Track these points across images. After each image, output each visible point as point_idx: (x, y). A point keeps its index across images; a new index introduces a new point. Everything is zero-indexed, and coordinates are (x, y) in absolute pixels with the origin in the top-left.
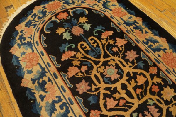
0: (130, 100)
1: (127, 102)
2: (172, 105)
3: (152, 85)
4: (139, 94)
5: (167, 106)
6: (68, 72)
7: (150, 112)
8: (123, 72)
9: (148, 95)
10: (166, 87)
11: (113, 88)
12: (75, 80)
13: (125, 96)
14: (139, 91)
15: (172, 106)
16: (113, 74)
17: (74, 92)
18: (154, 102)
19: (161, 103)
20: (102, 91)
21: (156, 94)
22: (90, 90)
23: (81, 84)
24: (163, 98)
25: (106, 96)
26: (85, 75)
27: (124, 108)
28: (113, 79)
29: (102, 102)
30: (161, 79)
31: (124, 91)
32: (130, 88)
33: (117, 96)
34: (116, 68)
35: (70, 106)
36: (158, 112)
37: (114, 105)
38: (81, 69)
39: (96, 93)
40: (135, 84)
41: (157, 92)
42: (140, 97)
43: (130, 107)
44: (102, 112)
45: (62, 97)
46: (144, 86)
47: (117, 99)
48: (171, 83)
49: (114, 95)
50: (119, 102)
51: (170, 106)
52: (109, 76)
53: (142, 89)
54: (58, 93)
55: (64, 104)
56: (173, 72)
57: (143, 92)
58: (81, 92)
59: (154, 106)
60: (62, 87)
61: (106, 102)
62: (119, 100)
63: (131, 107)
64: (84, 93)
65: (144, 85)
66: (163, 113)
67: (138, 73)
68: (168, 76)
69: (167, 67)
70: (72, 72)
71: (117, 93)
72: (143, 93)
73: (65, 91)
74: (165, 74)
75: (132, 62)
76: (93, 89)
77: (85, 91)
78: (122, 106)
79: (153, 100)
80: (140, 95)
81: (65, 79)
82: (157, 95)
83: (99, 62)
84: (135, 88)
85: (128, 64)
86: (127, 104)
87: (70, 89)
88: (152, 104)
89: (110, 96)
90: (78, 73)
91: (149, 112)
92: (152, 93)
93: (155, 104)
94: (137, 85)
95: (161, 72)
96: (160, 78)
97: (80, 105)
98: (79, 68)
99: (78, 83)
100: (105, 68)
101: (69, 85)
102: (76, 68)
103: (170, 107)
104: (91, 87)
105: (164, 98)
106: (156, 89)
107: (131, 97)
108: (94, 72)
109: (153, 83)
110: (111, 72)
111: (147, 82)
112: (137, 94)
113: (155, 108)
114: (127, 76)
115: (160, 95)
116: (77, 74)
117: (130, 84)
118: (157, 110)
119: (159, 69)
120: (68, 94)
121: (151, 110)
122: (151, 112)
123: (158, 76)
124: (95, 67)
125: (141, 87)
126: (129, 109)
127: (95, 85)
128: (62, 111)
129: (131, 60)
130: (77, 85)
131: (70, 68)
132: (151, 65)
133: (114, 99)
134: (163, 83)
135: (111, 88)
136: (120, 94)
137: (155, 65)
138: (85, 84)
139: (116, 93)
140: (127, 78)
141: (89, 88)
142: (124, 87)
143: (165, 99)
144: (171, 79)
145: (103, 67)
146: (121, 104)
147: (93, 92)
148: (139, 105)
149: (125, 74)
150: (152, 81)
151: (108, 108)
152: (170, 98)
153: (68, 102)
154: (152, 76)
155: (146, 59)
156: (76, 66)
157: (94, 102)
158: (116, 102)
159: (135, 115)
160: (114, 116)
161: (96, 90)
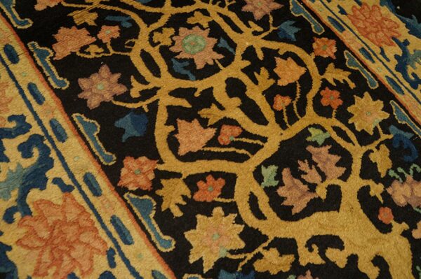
1: (245, 134)
2: (379, 145)
3: (322, 88)
4: (282, 110)
5: (365, 149)
6: (56, 42)
7: (316, 164)
8: (234, 46)
9: (311, 116)
10: (362, 96)
11: (200, 90)
12: (75, 67)
13: (239, 115)
14: (282, 102)
15: (378, 148)
16: (200, 51)
17: (71, 101)
18: (326, 135)
19: (348, 140)
20: (165, 100)
21: (334, 114)
22: (126, 97)
23: (94, 77)
24: (353, 124)
25: (175, 114)
26: (112, 52)
27: (234, 152)
28: (200, 65)
29: (161, 132)
30: (349, 73)
31: (237, 101)
32: (255, 94)
33: (213, 114)
34: (210, 35)
35: (54, 146)
36: (338, 165)
37: (204, 141)
38: (100, 36)
39: (144, 105)
40: (272, 82)
41: (335, 107)
42: (286, 119)
43: (254, 149)
44: (161, 162)
45: (30, 119)
46: (298, 90)
47: (211, 122)
48: (375, 86)
49: (204, 113)
50: (218, 134)
51: (372, 147)
52: (187, 56)
53: (293, 97)
54: (18, 107)
55: (36, 140)
56: (381, 57)
57: (295, 107)
58: (93, 103)
59: (329, 147)
60: (32, 87)
61: (176, 132)
62: (219, 125)
63: (258, 147)
64: (103, 104)
65: (298, 86)
66: (353, 166)
67: (281, 53)
68: (366, 67)
69: (364, 43)
70: (69, 42)
71: (214, 107)
72: (295, 110)
73: (40, 100)
74: (358, 59)
75: (263, 22)
76: (135, 93)
77: (108, 97)
78: (229, 146)
79: (325, 131)
80: (285, 114)
81: (44, 63)
82: (338, 117)
83: (159, 15)
84: (270, 95)
85: (249, 26)
86: (244, 140)
87: (58, 93)
88: (320, 141)
89: (189, 115)
90: (87, 46)
91: (312, 164)
92: (323, 111)
93: (329, 141)
94: (275, 84)
95: (346, 53)
96: (346, 69)
97: (87, 143)
99: (87, 76)
100: (177, 33)
101: (56, 81)
102: (84, 32)
103: (372, 151)
104: (130, 86)
105: (356, 124)
106: (332, 99)
107: (258, 117)
108: (142, 43)
109: (325, 84)
110: (197, 45)
111: (306, 80)
112: (275, 111)
113: (330, 152)
114: (245, 57)
115: (344, 116)
116: (83, 49)
117: (256, 82)
118: (336, 158)
119: (341, 46)
120: (52, 110)
121: (319, 158)
122: (319, 165)
123: (340, 63)
124: (144, 30)
125: (289, 90)
126: (250, 155)
127: (142, 80)
128: (28, 163)
129: (258, 15)
130: (83, 83)
131: (63, 30)
132: (319, 34)
133: (204, 123)
134: (352, 85)
135: (195, 90)
136: (221, 107)
137: (329, 34)
138: (108, 79)
139: (209, 107)
140: (247, 63)
141: (121, 89)
142: (235, 88)
143: (358, 129)
144: (375, 76)
145: (171, 31)
146: (224, 139)
147: (136, 100)
148: (283, 143)
149: (239, 53)
150: (323, 77)
151: (183, 151)
152: (373, 126)
153: (50, 133)
154: (322, 64)
155: (304, 17)
156: (85, 25)
157: (136, 134)
158: (211, 132)
159: (269, 173)
160: (202, 177)
161: (146, 95)
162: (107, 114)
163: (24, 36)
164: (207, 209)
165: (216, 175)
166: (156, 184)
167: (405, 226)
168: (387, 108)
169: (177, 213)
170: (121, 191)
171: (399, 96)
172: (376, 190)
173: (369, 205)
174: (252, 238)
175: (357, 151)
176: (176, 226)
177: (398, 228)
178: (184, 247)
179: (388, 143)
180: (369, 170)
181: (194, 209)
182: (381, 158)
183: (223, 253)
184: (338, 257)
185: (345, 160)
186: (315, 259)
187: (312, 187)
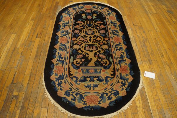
0: (89, 41)
1: (87, 41)
8: (94, 34)
9: (97, 44)
12: (76, 29)
17: (73, 31)
20: (82, 35)
22: (78, 33)
25: (82, 37)
26: (81, 29)
28: (88, 34)
29: (79, 37)
32: (92, 39)
33: (86, 38)
34: (92, 32)
36: (95, 49)
41: (101, 44)
42: (93, 42)
43: (87, 43)
44: (77, 39)
45: (68, 31)
48: (109, 45)
54: (68, 30)
55: (67, 33)
56: (114, 43)
57: (96, 42)
58: (75, 32)
60: (70, 29)
62: (85, 39)
67: (100, 37)
69: (113, 41)
70: (77, 27)
73: (70, 30)
75: (100, 34)
76: (79, 33)
79: (97, 46)
81: (73, 27)
83: (88, 28)
84: (94, 40)
85: (98, 33)
87: (72, 30)
88: (95, 46)
91: (92, 47)
92: (99, 44)
95: (109, 41)
97: (72, 35)
98: (80, 27)
108: (84, 30)
109: (102, 42)
110: (90, 32)
111: (100, 41)
115: (101, 46)
119: (109, 39)
120: (71, 31)
123: (107, 41)
124: (86, 28)
125: (97, 40)
127: (81, 33)
128: (65, 34)
129: (101, 32)
132: (107, 37)
134: (106, 44)
135: (86, 36)
138: (78, 31)
140: (94, 36)
142: (90, 37)
143: (102, 48)
144: (111, 44)
145: (88, 30)
146: (85, 41)
148: (91, 44)
151: (80, 40)
153: (69, 33)
154: (104, 40)
155: (107, 35)
157: (77, 36)
158: (84, 39)
159: (86, 45)
160: (79, 42)
161: (80, 34)
162: (76, 34)
163: (73, 24)
164: (78, 45)
165: (81, 43)
166: (75, 41)
167: (98, 58)
168: (109, 48)
169: (75, 43)
170: (71, 39)
171: (112, 48)
172: (98, 53)
173: (95, 54)
174: (80, 49)
175: (99, 49)
176: (73, 44)
177: (97, 58)
178: (73, 46)
179: (105, 51)
180: (99, 51)
181: (76, 44)
182: (102, 51)
183: (76, 48)
184: (87, 56)
185: (97, 49)
186: (84, 54)
187: (90, 49)
